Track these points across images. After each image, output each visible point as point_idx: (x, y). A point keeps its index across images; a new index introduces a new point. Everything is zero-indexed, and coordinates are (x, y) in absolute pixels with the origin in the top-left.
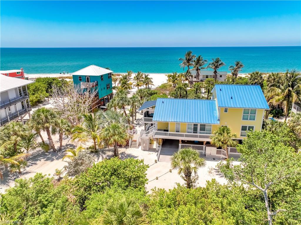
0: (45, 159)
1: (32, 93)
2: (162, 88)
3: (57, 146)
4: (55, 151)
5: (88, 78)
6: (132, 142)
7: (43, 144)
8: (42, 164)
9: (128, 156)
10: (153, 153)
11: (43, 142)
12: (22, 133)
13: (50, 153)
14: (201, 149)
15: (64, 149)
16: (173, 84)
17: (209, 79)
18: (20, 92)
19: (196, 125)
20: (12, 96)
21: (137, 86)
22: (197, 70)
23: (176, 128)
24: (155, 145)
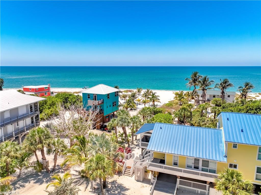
0: (35, 181)
1: (48, 107)
2: (168, 106)
3: (51, 166)
4: (48, 171)
5: (95, 96)
6: (126, 168)
8: (30, 187)
9: (119, 187)
10: (146, 186)
11: (38, 161)
12: (12, 154)
14: (204, 188)
15: (58, 169)
16: (179, 101)
17: (216, 98)
19: (197, 160)
20: (22, 112)
21: (143, 103)
22: (204, 90)
23: (173, 160)
24: (150, 176)
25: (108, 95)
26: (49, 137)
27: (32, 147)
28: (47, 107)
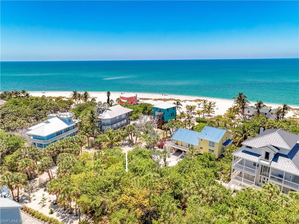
0: (128, 146)
3: (134, 142)
4: (133, 144)
5: (160, 110)
7: (129, 140)
12: (121, 134)
13: (131, 144)
15: (137, 144)
18: (127, 114)
19: (189, 145)
20: (123, 117)
22: (243, 108)
23: (181, 144)
25: (168, 109)
26: (134, 129)
27: (128, 132)
28: (134, 113)
